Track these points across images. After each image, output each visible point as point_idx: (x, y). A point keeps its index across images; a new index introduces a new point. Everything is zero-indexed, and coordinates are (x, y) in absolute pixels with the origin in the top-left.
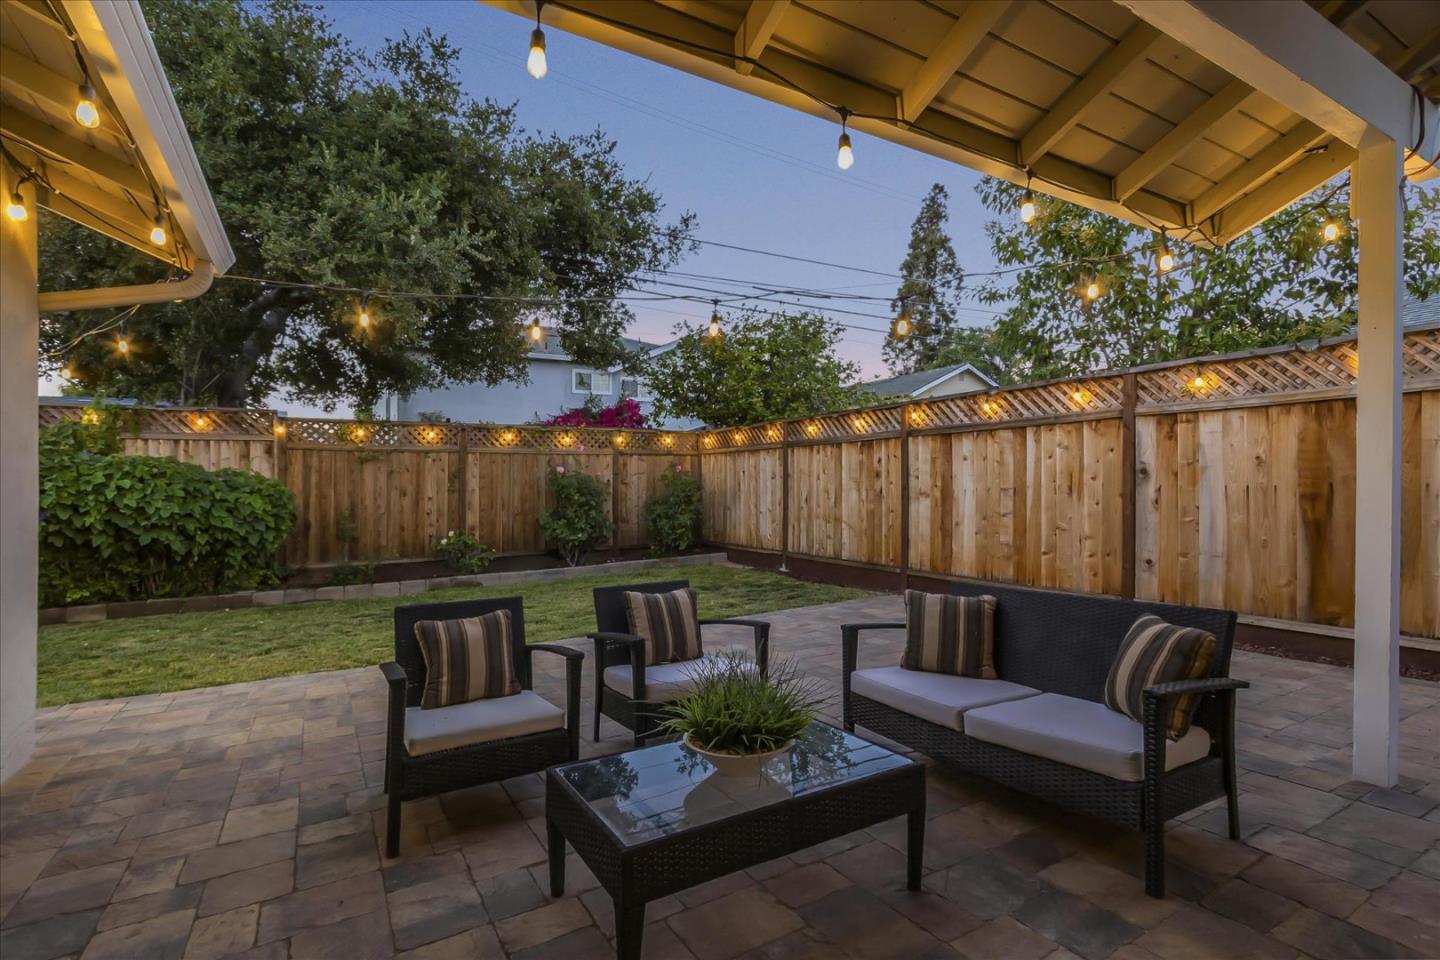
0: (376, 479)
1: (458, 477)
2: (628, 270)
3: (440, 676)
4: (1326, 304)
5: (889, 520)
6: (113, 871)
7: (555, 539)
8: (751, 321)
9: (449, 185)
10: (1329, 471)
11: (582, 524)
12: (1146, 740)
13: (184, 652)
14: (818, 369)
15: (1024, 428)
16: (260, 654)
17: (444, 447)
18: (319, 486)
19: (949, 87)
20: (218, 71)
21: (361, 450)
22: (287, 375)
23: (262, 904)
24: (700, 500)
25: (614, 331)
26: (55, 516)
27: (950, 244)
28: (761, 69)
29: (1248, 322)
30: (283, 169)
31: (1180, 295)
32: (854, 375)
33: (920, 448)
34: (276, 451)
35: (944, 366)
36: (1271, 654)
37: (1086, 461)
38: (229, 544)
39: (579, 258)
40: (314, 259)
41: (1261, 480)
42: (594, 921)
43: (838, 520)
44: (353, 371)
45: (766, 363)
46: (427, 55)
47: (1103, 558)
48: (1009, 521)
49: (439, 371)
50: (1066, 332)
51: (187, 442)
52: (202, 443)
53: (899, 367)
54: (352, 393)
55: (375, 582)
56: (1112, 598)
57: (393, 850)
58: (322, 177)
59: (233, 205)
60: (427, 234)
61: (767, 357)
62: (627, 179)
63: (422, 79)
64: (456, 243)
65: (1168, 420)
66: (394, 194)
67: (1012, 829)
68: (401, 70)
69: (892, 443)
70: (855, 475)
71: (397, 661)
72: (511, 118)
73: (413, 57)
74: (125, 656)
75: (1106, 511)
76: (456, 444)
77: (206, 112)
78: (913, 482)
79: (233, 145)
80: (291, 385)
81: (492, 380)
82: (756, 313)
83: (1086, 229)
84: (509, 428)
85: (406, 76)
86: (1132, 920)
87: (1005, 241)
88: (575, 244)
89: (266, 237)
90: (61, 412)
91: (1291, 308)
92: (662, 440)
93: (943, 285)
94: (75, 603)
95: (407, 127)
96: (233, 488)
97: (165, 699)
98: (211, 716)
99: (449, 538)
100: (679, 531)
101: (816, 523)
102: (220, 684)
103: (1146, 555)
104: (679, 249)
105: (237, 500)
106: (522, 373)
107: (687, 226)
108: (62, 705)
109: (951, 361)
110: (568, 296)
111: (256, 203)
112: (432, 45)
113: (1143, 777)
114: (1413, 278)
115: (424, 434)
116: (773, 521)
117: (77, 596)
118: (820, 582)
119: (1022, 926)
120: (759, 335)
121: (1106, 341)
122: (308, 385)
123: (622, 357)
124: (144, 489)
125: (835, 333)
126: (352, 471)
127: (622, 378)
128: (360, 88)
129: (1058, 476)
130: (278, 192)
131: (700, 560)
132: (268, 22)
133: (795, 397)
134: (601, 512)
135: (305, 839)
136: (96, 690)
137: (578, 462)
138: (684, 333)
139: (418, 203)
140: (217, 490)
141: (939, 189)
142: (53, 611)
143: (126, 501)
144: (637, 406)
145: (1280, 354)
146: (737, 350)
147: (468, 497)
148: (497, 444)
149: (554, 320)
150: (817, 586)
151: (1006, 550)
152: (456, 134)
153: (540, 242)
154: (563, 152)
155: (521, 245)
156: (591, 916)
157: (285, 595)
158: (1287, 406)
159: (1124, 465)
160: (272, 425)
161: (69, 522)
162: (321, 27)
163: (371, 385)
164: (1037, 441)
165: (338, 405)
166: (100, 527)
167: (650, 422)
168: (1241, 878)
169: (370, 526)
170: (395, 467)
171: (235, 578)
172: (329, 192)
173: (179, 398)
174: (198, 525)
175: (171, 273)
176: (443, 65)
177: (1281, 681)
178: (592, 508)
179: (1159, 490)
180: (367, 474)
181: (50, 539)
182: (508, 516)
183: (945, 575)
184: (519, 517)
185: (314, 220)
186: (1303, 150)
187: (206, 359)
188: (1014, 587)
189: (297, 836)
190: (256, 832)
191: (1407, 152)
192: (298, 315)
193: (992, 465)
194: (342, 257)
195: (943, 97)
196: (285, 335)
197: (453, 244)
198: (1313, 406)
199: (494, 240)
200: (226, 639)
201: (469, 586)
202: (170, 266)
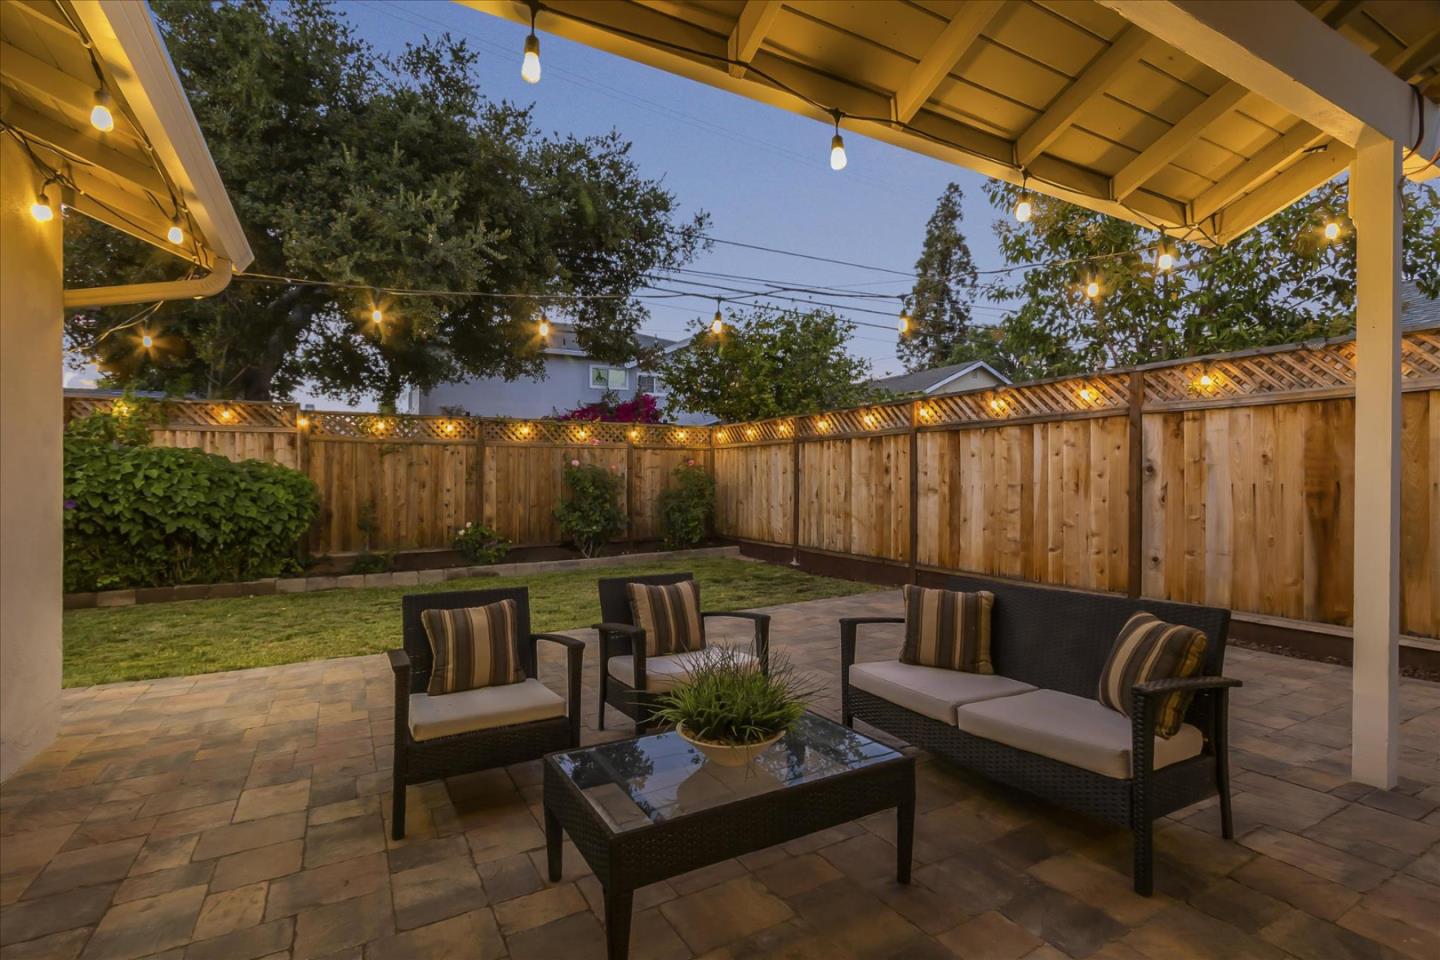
0: (395, 471)
1: (476, 470)
2: (643, 268)
3: (446, 663)
4: (1335, 303)
5: (898, 516)
6: (130, 846)
7: (570, 531)
8: (763, 318)
9: (466, 185)
10: (1336, 469)
11: (596, 517)
12: (1134, 738)
13: (208, 636)
14: (829, 366)
15: (1031, 425)
16: (281, 640)
17: (462, 440)
18: (340, 477)
19: (943, 88)
20: (243, 75)
21: (382, 442)
22: (312, 369)
23: (271, 881)
24: (712, 495)
25: (630, 327)
26: (86, 504)
27: (964, 243)
28: (754, 72)
29: (1255, 320)
30: (305, 170)
31: (1187, 293)
32: (865, 371)
33: (929, 445)
34: (299, 443)
35: (958, 363)
36: (1277, 653)
37: (1093, 458)
38: (253, 533)
39: (595, 256)
40: (334, 257)
41: (1267, 478)
42: (590, 907)
43: (848, 515)
44: (377, 365)
45: (779, 359)
46: (446, 60)
47: (1110, 555)
48: (1016, 517)
49: (458, 366)
50: (1074, 330)
51: (213, 434)
52: (227, 435)
53: (914, 364)
54: (376, 387)
55: (395, 571)
56: (1117, 595)
57: (398, 833)
58: (343, 179)
59: (256, 205)
60: (444, 233)
61: (779, 354)
62: (642, 179)
63: (441, 83)
64: (472, 242)
65: (1175, 418)
66: (411, 193)
67: (1004, 824)
68: (422, 73)
69: (901, 440)
70: (865, 470)
71: (405, 648)
72: (527, 120)
73: (433, 60)
74: (152, 640)
75: (1113, 508)
76: (473, 437)
77: (232, 116)
78: (921, 478)
79: (258, 147)
80: (317, 379)
81: (510, 375)
82: (768, 311)
83: (1092, 229)
84: (525, 421)
85: (426, 79)
86: (1118, 918)
87: (1012, 239)
88: (591, 242)
89: (287, 236)
90: (93, 405)
91: (1300, 306)
92: (675, 435)
93: (958, 283)
94: (106, 588)
95: (426, 129)
96: (257, 478)
97: (188, 682)
98: (231, 699)
99: (466, 529)
100: (691, 525)
101: (826, 517)
102: (241, 668)
103: (1152, 553)
104: (693, 248)
105: (260, 489)
106: (539, 368)
107: (701, 225)
109: (965, 358)
110: (584, 293)
111: (279, 203)
112: (452, 49)
113: (1132, 776)
114: (1423, 276)
115: (443, 427)
116: (785, 515)
117: (107, 581)
118: (830, 576)
119: (1009, 922)
120: (771, 332)
121: (1113, 339)
122: (333, 379)
123: (637, 353)
124: (170, 479)
125: (846, 330)
126: (373, 463)
127: (639, 374)
128: (383, 91)
129: (1065, 472)
130: (300, 192)
131: (712, 553)
132: (293, 29)
133: (806, 393)
134: (616, 505)
135: (315, 820)
136: (122, 672)
137: (593, 456)
138: (697, 329)
139: (436, 203)
140: (241, 481)
141: (954, 188)
142: (84, 596)
143: (153, 490)
144: (653, 401)
145: (1286, 352)
146: (748, 347)
147: (485, 488)
148: (514, 438)
149: (569, 317)
150: (827, 580)
151: (1013, 546)
152: (474, 136)
153: (556, 241)
154: (580, 153)
155: (537, 244)
156: (586, 901)
157: (307, 583)
158: (1293, 404)
159: (1131, 462)
160: (295, 418)
161: (100, 509)
162: (344, 32)
163: (394, 378)
164: (1045, 438)
165: (362, 399)
166: (128, 515)
167: (665, 417)
168: (1232, 878)
169: (390, 517)
170: (415, 460)
171: (259, 565)
172: (349, 192)
173: (206, 391)
174: (223, 514)
175: (191, 271)
176: (462, 69)
177: (1285, 680)
178: (606, 501)
179: (1165, 488)
180: (387, 466)
181: (82, 526)
182: (525, 508)
183: (953, 569)
184: (535, 509)
185: (334, 220)
186: (1302, 150)
187: (232, 354)
188: (1021, 584)
189: (307, 818)
190: (269, 811)
191: (1406, 151)
192: (323, 311)
193: (999, 461)
194: (361, 255)
195: (936, 98)
196: (309, 330)
197: (469, 243)
198: (1320, 405)
199: (510, 238)
200: (249, 625)
201: (486, 575)
202: (191, 264)
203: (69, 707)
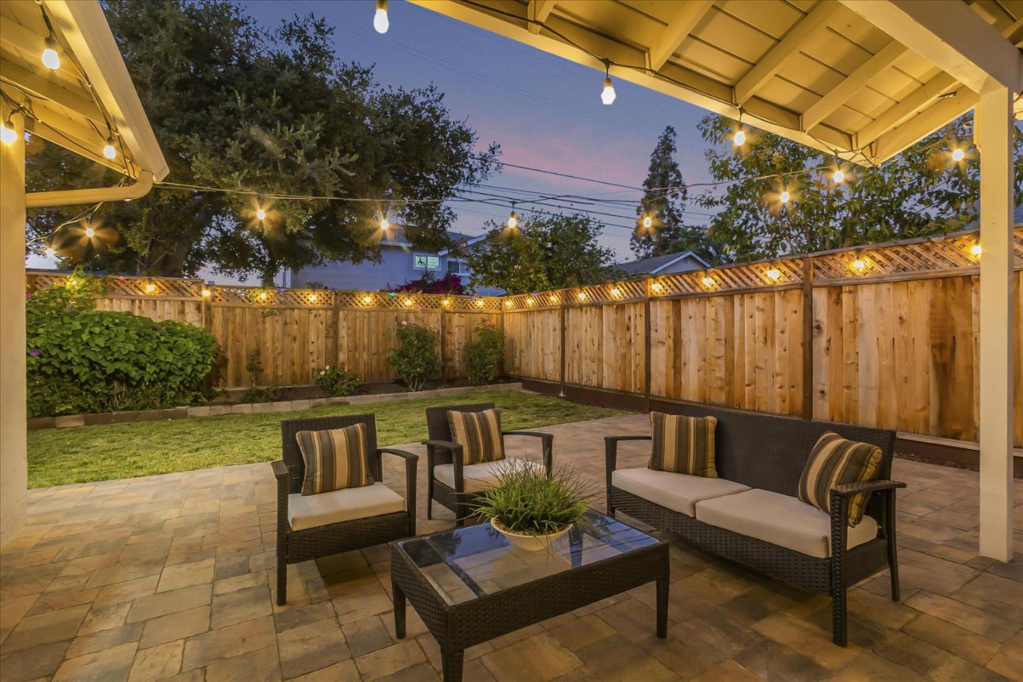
0: (274, 329)
1: (333, 328)
2: (453, 184)
3: (314, 472)
4: (947, 209)
5: (637, 361)
6: (79, 612)
7: (401, 372)
8: (538, 220)
9: (325, 122)
10: (953, 328)
11: (420, 362)
12: (832, 527)
13: (138, 449)
14: (585, 254)
15: (732, 296)
16: (191, 452)
17: (323, 306)
18: (234, 333)
19: (684, 46)
20: (162, 40)
21: (264, 308)
22: (213, 255)
23: (186, 639)
24: (502, 346)
25: (443, 226)
26: (47, 352)
27: (678, 168)
28: (547, 29)
29: (892, 222)
30: (208, 110)
31: (844, 202)
32: (610, 258)
33: (659, 309)
34: (203, 308)
35: (674, 253)
36: (911, 459)
37: (777, 320)
38: (170, 373)
39: (418, 175)
40: (229, 173)
41: (903, 333)
42: (428, 659)
43: (600, 361)
44: (260, 253)
45: (549, 249)
46: (311, 32)
47: (790, 389)
48: (722, 362)
49: (319, 253)
50: (762, 228)
51: (141, 302)
52: (151, 302)
53: (642, 253)
54: (258, 268)
55: (274, 401)
56: (797, 418)
57: (282, 600)
58: (235, 116)
59: (172, 135)
60: (309, 156)
61: (549, 245)
62: (451, 120)
63: (307, 49)
64: (330, 163)
65: (836, 291)
66: (286, 128)
67: (731, 590)
68: (293, 42)
69: (638, 307)
70: (613, 328)
71: (284, 460)
72: (370, 76)
73: (301, 33)
74: (96, 452)
75: (791, 356)
76: (331, 304)
77: (154, 70)
78: (653, 334)
79: (173, 93)
80: (216, 262)
81: (356, 260)
82: (542, 214)
83: (777, 155)
84: (368, 293)
85: (296, 46)
86: (824, 664)
87: (718, 163)
88: (415, 165)
89: (194, 158)
90: (51, 280)
91: (923, 211)
92: (476, 303)
93: (673, 196)
94: (61, 414)
95: (297, 82)
96: (173, 334)
97: (124, 483)
98: (155, 496)
99: (326, 371)
100: (488, 367)
101: (584, 363)
102: (162, 473)
103: (820, 387)
104: (488, 169)
105: (175, 342)
106: (377, 255)
107: (494, 153)
108: (49, 487)
109: (679, 249)
110: (410, 201)
111: (189, 134)
112: (315, 24)
113: (830, 556)
115: (309, 297)
116: (554, 361)
117: (63, 409)
118: (588, 404)
119: (742, 667)
120: (544, 229)
121: (790, 235)
122: (228, 263)
123: (447, 244)
124: (109, 334)
125: (597, 229)
126: (257, 323)
127: (448, 260)
128: (265, 55)
129: (757, 330)
130: (203, 128)
131: (503, 387)
132: (199, 7)
133: (570, 272)
134: (433, 353)
135: (219, 590)
136: (74, 476)
137: (417, 318)
138: (491, 228)
139: (304, 135)
140: (161, 335)
141: (670, 129)
142: (46, 419)
143: (96, 342)
144: (459, 279)
145: (915, 244)
146: (529, 240)
147: (340, 340)
148: (360, 304)
149: (399, 218)
150: (585, 407)
151: (719, 382)
152: (331, 86)
153: (390, 164)
154: (407, 100)
155: (376, 166)
156: (425, 654)
157: (210, 410)
158: (922, 280)
159: (804, 323)
160: (201, 290)
161: (57, 356)
162: (236, 11)
163: (272, 263)
164: (742, 305)
165: (249, 277)
166: (77, 360)
167: (468, 290)
168: (903, 631)
169: (271, 361)
170: (288, 320)
171: (175, 397)
172: (240, 126)
173: (136, 271)
174: (148, 359)
175: (123, 180)
176: (322, 38)
177: (921, 480)
178: (426, 350)
179: (829, 341)
180: (268, 325)
181: (44, 369)
182: (368, 356)
183: (676, 400)
184: (375, 356)
185: (229, 146)
186: (938, 95)
187: (154, 244)
188: (726, 410)
189: (213, 588)
190: (183, 584)
191: (1015, 96)
192: (220, 214)
193: (710, 322)
194: (249, 171)
195: (679, 53)
196: (211, 227)
197: (327, 163)
198: (940, 281)
199: (356, 162)
200: (168, 441)
201: (340, 404)
202: (122, 175)
203: (34, 503)
